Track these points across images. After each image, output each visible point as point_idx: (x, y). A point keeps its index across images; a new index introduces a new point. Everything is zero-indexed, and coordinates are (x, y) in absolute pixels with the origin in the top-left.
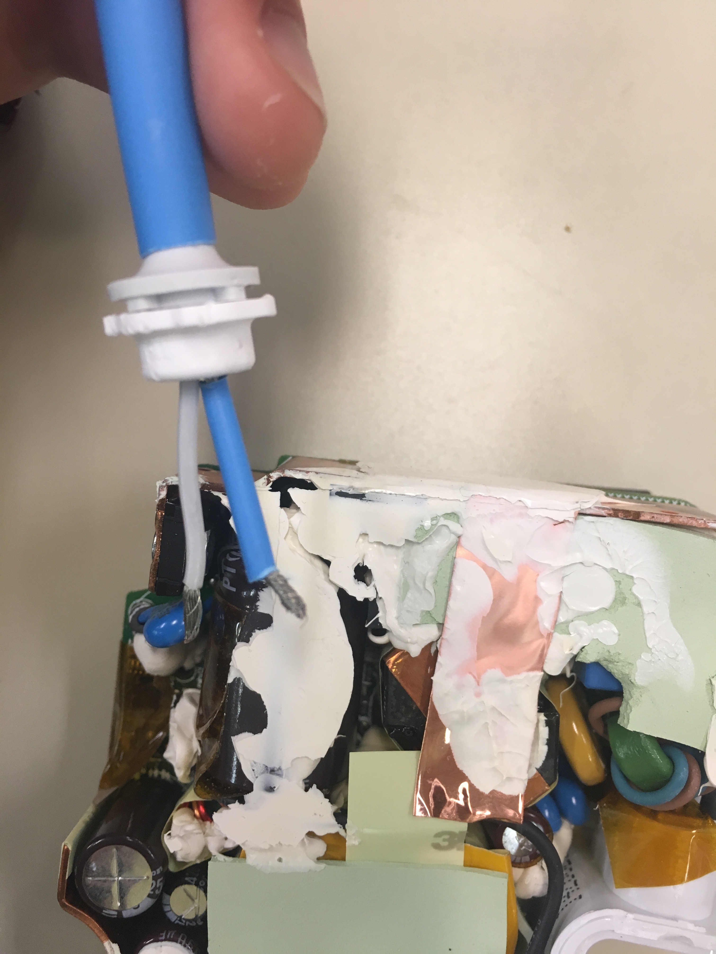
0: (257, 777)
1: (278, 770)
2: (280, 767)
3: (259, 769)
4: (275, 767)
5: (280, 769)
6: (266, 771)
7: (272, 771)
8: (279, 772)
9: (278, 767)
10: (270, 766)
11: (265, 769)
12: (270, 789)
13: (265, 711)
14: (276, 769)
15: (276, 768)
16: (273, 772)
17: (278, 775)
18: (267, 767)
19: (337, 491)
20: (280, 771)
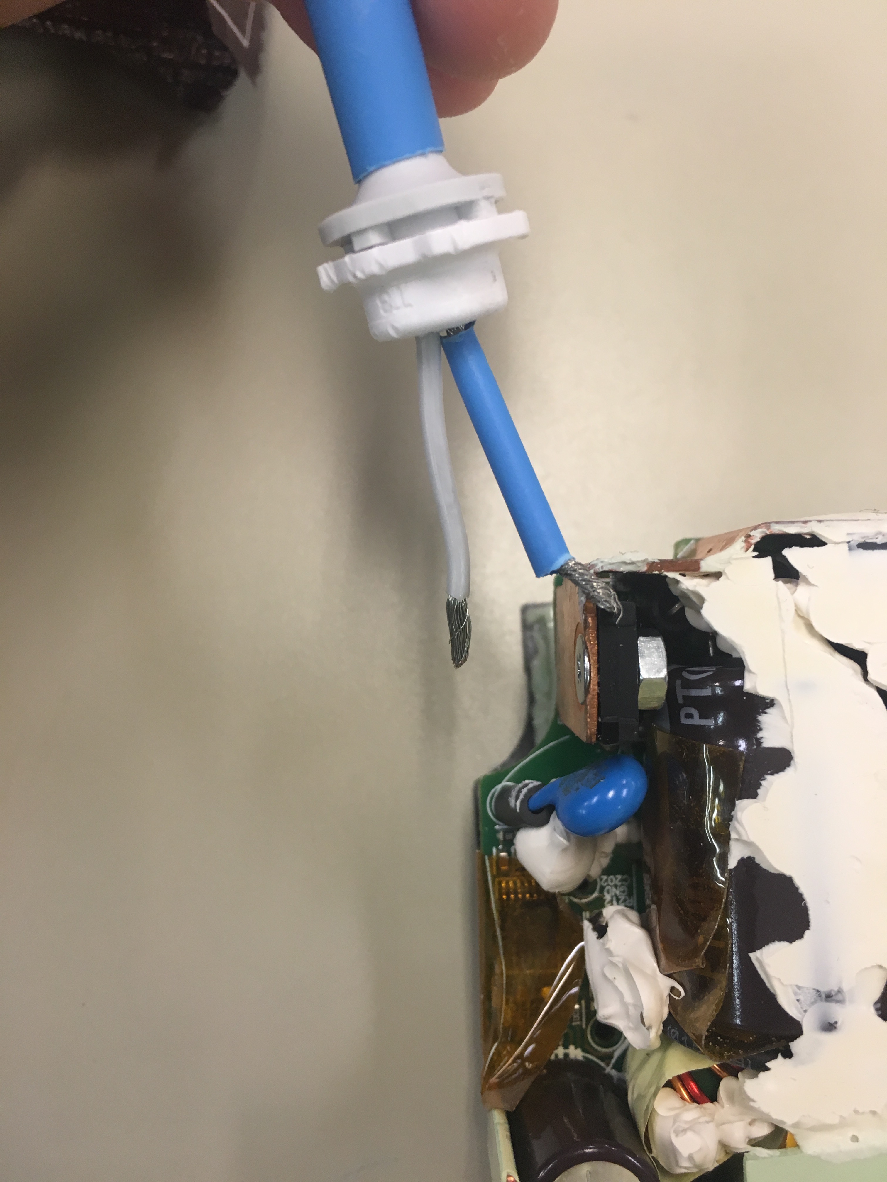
0: (805, 1011)
1: (836, 994)
2: (840, 988)
3: (807, 997)
4: (831, 990)
5: (839, 991)
6: (819, 998)
7: (829, 997)
8: (840, 997)
9: (836, 989)
10: (824, 989)
11: (817, 995)
12: (830, 1027)
13: (803, 903)
14: (833, 993)
15: (834, 991)
16: (829, 999)
17: (838, 1002)
18: (818, 991)
19: (859, 542)
20: (840, 994)
